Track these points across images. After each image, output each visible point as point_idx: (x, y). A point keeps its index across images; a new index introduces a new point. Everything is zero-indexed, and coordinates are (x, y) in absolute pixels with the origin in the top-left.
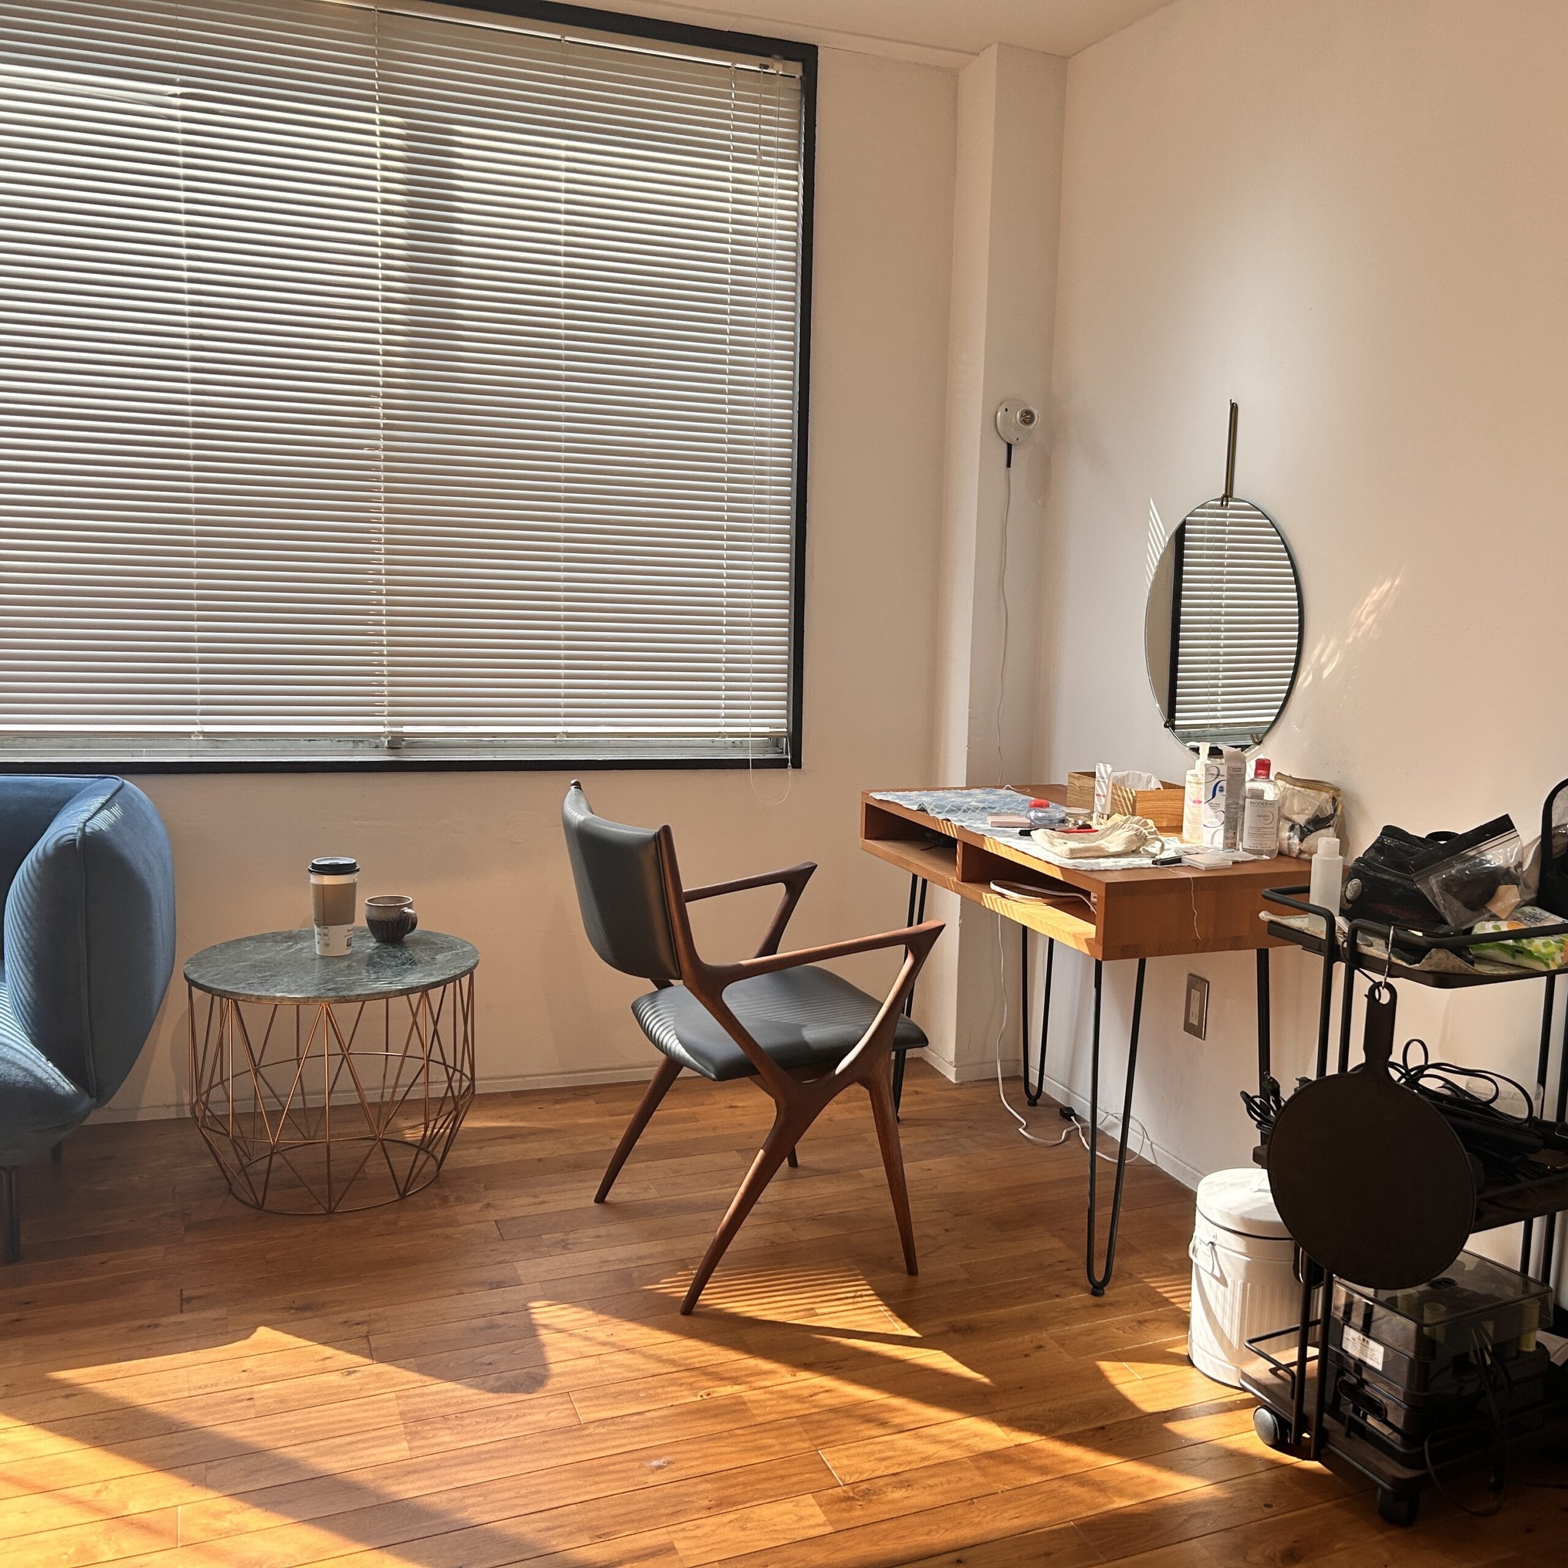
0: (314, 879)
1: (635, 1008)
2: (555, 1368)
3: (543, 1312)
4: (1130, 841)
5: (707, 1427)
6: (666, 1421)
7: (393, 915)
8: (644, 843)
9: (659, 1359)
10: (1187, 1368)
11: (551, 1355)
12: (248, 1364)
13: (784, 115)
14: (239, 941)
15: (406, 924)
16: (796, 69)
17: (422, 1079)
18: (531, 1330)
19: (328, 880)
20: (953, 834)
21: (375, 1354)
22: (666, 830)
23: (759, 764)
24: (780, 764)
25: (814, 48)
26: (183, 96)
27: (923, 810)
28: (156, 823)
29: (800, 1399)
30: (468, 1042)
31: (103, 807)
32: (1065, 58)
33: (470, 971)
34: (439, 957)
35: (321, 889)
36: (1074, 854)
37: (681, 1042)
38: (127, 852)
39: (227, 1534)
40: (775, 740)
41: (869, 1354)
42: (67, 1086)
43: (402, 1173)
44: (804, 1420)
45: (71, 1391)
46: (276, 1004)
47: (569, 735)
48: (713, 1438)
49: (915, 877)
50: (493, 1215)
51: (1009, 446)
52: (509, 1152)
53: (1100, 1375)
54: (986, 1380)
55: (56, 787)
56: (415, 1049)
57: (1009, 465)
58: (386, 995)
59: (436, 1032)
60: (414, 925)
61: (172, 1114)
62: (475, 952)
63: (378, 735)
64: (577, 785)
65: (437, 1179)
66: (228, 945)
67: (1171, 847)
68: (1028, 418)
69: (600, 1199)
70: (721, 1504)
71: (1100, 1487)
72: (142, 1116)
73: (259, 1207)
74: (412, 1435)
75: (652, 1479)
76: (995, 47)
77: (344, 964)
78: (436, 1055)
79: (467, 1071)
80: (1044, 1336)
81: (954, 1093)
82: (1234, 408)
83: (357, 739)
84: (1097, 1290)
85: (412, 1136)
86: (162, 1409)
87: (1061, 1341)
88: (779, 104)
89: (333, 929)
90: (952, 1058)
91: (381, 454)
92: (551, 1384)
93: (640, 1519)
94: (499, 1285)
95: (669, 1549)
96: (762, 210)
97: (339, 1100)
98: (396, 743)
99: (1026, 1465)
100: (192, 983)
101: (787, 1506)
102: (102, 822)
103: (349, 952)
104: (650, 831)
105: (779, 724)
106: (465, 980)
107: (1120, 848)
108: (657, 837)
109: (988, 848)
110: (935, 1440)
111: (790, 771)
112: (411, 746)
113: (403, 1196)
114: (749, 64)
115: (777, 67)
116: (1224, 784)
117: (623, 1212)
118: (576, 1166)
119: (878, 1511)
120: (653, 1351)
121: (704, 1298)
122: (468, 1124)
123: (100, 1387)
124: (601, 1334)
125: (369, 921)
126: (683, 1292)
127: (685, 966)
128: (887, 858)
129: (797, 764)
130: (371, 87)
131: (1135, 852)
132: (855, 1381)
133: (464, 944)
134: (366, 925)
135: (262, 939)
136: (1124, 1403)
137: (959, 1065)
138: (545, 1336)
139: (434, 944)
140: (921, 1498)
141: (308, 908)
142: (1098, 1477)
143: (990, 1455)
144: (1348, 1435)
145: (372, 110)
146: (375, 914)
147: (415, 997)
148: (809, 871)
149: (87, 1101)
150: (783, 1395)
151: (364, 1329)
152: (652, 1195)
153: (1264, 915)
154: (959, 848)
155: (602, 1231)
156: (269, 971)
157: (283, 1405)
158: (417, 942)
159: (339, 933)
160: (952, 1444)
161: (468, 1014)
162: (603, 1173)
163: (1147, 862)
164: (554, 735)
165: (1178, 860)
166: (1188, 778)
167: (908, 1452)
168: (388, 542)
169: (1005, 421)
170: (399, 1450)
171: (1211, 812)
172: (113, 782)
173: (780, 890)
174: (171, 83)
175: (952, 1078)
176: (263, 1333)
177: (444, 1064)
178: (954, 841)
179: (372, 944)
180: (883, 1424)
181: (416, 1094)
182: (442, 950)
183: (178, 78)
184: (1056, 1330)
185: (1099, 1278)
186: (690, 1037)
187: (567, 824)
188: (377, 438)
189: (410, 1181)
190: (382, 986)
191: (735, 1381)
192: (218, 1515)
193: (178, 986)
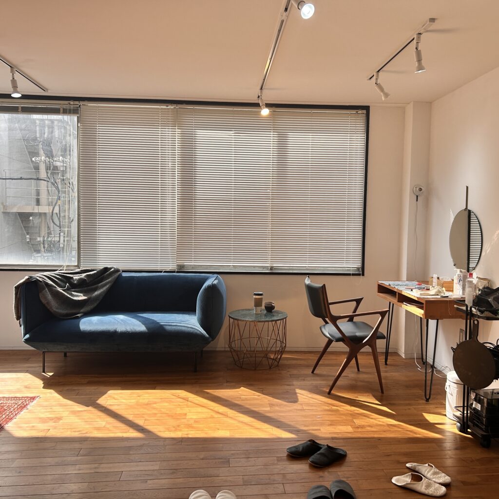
0: (254, 297)
1: (320, 328)
2: (299, 400)
3: (298, 391)
4: (436, 292)
5: (330, 413)
6: (321, 411)
7: (270, 306)
8: (320, 288)
9: (321, 401)
10: (445, 417)
11: (299, 398)
12: (240, 392)
13: (362, 122)
14: (239, 310)
15: (273, 308)
16: (365, 112)
17: (275, 346)
18: (296, 393)
19: (257, 297)
20: (396, 290)
21: (263, 394)
22: (324, 285)
23: (353, 275)
24: (359, 275)
25: (369, 106)
26: (234, 133)
27: (390, 285)
28: (224, 284)
29: (351, 411)
30: (285, 334)
31: (215, 279)
32: (431, 103)
33: (286, 318)
34: (279, 315)
35: (256, 299)
36: (421, 294)
37: (329, 334)
38: (220, 289)
39: (237, 417)
40: (358, 269)
41: (368, 406)
42: (207, 335)
43: (270, 364)
44: (351, 414)
45: (208, 393)
46: (246, 321)
47: (309, 267)
48: (330, 415)
49: (390, 303)
50: (289, 373)
51: (417, 196)
52: (294, 362)
53: (422, 415)
54: (394, 413)
55: (205, 276)
56: (273, 337)
57: (417, 201)
58: (268, 321)
59: (278, 333)
60: (274, 308)
61: (223, 349)
62: (287, 314)
63: (268, 267)
64: (308, 277)
65: (278, 366)
66: (237, 310)
67: (447, 294)
68: (421, 190)
69: (313, 372)
70: (331, 425)
71: (415, 433)
72: (217, 350)
73: (241, 367)
74: (270, 407)
75: (318, 419)
76: (412, 103)
77: (260, 315)
78: (278, 339)
79: (285, 342)
80: (412, 407)
81: (404, 360)
82: (467, 187)
83: (264, 267)
84: (427, 400)
85: (272, 357)
86: (224, 397)
87: (415, 408)
88: (360, 120)
89: (258, 308)
90: (403, 351)
91: (271, 205)
92: (299, 402)
93: (315, 425)
94: (290, 385)
95: (320, 430)
96: (356, 144)
97: (258, 349)
98: (272, 268)
99: (399, 428)
100: (230, 317)
101: (345, 427)
102: (216, 282)
103: (260, 313)
104: (321, 285)
105: (359, 265)
106: (285, 320)
107: (434, 294)
108: (322, 287)
109: (403, 293)
110: (379, 421)
111: (361, 276)
112: (275, 269)
113: (270, 368)
114: (354, 112)
115: (360, 112)
116: (462, 279)
117: (318, 375)
118: (308, 366)
119: (364, 430)
120: (321, 400)
121: (332, 392)
122: (283, 356)
123: (213, 393)
124: (310, 396)
125: (265, 307)
126: (328, 391)
127: (328, 315)
128: (382, 297)
129: (363, 275)
130: (271, 127)
131: (438, 295)
132: (364, 410)
133: (285, 313)
134: (264, 308)
135: (243, 310)
136: (427, 420)
137: (405, 354)
138: (298, 395)
139: (278, 312)
140: (373, 429)
141: (253, 304)
142: (415, 431)
143: (391, 425)
144: (473, 426)
145: (271, 132)
146: (266, 305)
147: (274, 322)
148: (362, 299)
149: (211, 339)
150: (347, 410)
151: (261, 390)
152: (325, 373)
153: (455, 306)
154: (397, 294)
155: (313, 378)
156: (245, 315)
157: (246, 399)
158: (275, 312)
159: (259, 308)
160: (383, 422)
161: (285, 328)
162: (313, 368)
163: (439, 297)
164: (306, 267)
165: (448, 297)
166: (455, 278)
167: (373, 422)
168: (271, 224)
169: (416, 190)
170: (268, 409)
171: (459, 286)
172: (216, 275)
173: (355, 303)
174: (232, 131)
175: (404, 357)
176: (242, 388)
177: (280, 341)
178: (396, 292)
179: (266, 312)
180: (368, 417)
181: (273, 349)
182: (280, 314)
183: (233, 130)
184: (414, 407)
185: (428, 397)
186: (331, 333)
187: (305, 284)
188: (269, 201)
189: (272, 365)
190: (267, 319)
191: (337, 406)
192: (236, 414)
193: (227, 318)
